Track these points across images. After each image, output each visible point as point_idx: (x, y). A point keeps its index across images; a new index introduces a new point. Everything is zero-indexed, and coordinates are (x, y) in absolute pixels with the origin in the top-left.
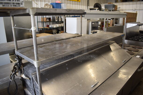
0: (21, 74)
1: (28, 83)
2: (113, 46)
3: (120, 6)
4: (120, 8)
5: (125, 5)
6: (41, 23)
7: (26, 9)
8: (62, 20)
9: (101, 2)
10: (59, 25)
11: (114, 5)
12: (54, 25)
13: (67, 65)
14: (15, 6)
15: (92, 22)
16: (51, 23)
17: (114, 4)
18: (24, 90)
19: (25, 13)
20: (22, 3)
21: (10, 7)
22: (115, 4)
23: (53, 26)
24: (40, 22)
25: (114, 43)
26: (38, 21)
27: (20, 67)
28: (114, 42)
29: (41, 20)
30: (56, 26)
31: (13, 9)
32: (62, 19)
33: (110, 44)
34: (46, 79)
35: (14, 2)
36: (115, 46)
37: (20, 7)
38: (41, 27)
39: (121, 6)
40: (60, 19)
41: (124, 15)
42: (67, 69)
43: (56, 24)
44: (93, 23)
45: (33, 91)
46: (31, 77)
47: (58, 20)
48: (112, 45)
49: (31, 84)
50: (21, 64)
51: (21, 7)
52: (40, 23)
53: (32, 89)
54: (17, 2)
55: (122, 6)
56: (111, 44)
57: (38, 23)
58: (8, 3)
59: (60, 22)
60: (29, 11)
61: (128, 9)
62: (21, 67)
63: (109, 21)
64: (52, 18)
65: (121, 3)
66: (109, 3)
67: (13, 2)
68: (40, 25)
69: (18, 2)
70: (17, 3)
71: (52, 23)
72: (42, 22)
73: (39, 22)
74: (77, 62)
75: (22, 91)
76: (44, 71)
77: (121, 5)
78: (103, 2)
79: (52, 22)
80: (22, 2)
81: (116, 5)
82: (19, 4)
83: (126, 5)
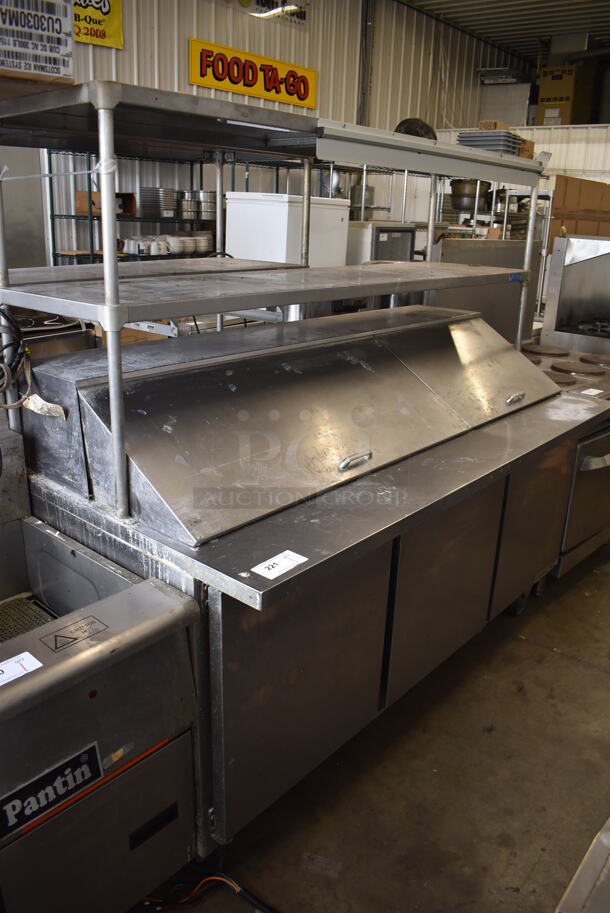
0: (24, 397)
1: (54, 439)
2: (465, 330)
3: (553, 148)
4: (548, 155)
5: (583, 145)
6: (73, 221)
7: (79, 86)
8: (198, 213)
9: (440, 118)
10: (183, 242)
11: (516, 137)
12: (153, 240)
13: (230, 373)
14: (43, 68)
15: (380, 230)
16: (135, 228)
17: (518, 133)
18: (29, 481)
19: (73, 103)
20: (66, 59)
21: (23, 70)
22: (525, 134)
23: (149, 248)
24: (69, 217)
25: (474, 322)
26: (57, 212)
27: (16, 366)
28: (475, 318)
29: (76, 208)
30: (163, 245)
31: (34, 82)
32: (204, 206)
33: (450, 320)
34: (139, 411)
35: (39, 52)
36: (477, 333)
37: (57, 75)
38: (70, 249)
39: (558, 146)
40: (187, 204)
41: (523, 170)
42: (233, 390)
43: (163, 236)
44: (384, 237)
45: (79, 466)
46: (71, 402)
47: (178, 210)
48: (466, 325)
49: (69, 433)
50: (21, 355)
51: (61, 75)
52: (69, 225)
53: (71, 464)
54: (48, 54)
55: (565, 145)
56: (457, 322)
57: (57, 220)
58: (17, 56)
59: (188, 226)
60: (93, 94)
61: (600, 168)
62: (23, 365)
63: (478, 230)
64: (141, 196)
65: (559, 132)
66: (488, 127)
67: (35, 52)
68: (70, 238)
69: (54, 55)
70: (50, 58)
71: (138, 224)
72: (77, 217)
73: (60, 216)
74: (277, 372)
75: (20, 482)
76: (131, 384)
77: (562, 142)
78: (455, 121)
79: (139, 219)
80: (67, 55)
81: (524, 141)
82: (55, 61)
83: (588, 141)
